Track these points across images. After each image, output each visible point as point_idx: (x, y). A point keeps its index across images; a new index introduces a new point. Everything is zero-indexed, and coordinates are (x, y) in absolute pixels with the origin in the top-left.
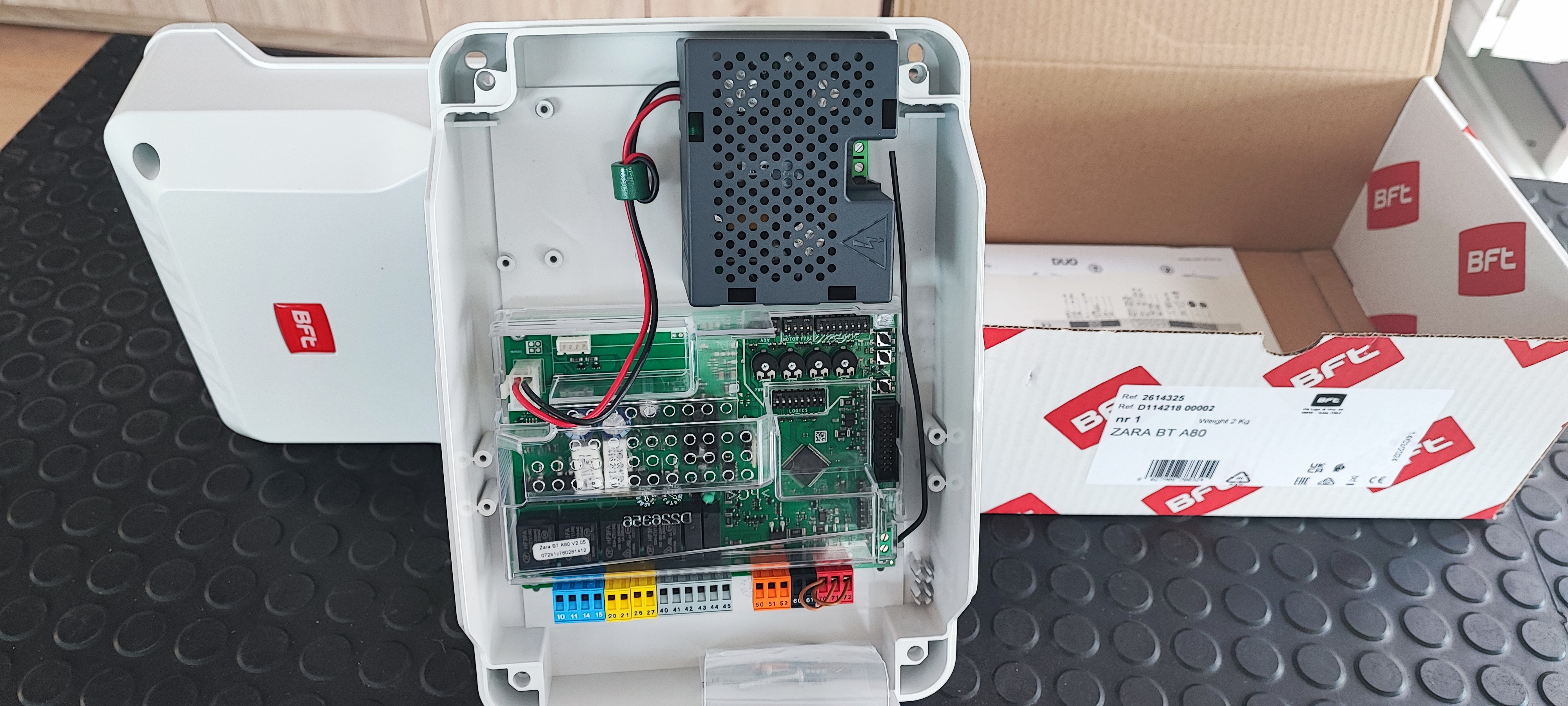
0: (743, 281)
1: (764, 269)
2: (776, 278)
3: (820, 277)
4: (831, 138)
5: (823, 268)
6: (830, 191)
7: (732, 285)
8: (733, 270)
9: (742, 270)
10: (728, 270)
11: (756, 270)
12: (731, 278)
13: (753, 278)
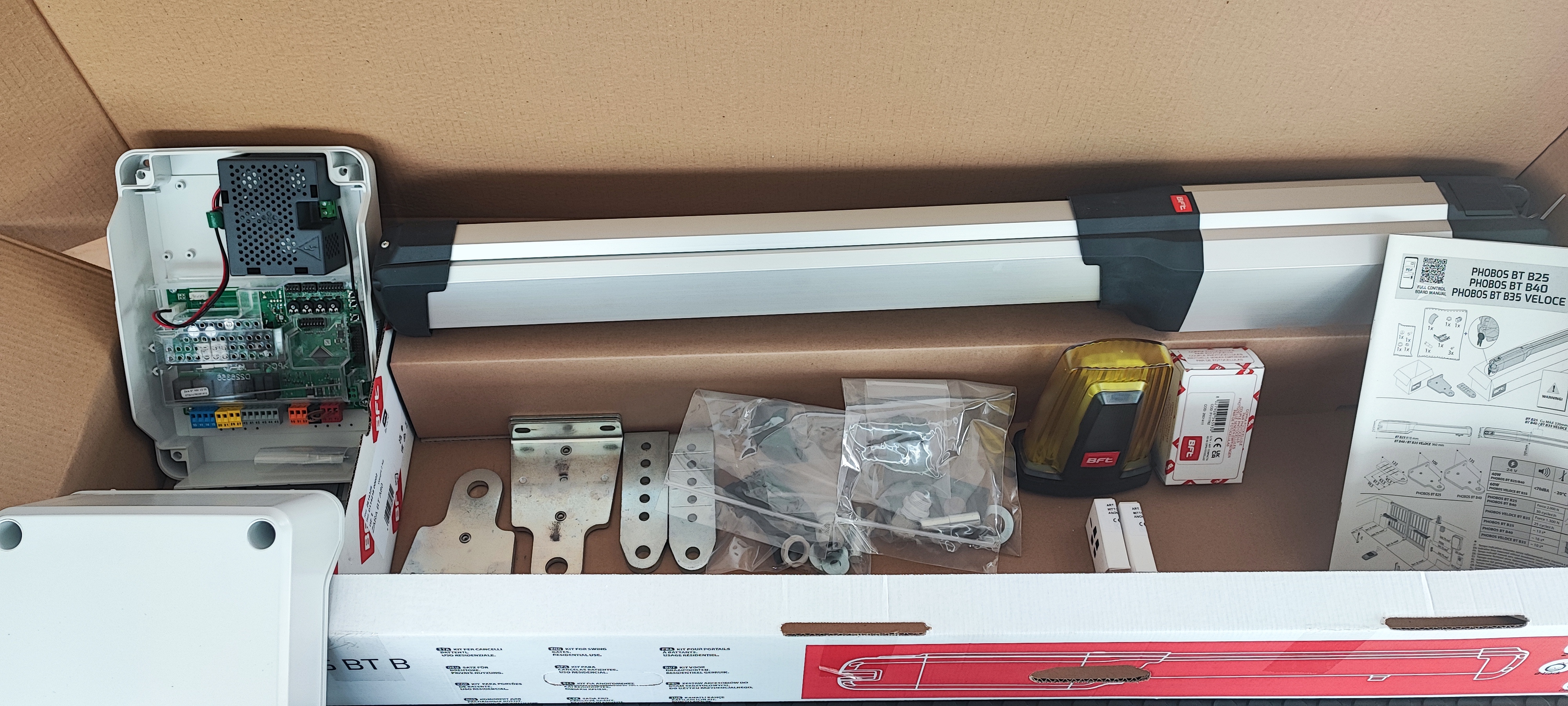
0: (253, 265)
1: (263, 259)
2: (269, 263)
3: (290, 263)
4: (288, 202)
5: (291, 259)
6: (290, 225)
7: (249, 267)
8: (249, 260)
9: (252, 260)
10: (246, 259)
11: (259, 259)
12: (248, 263)
13: (258, 263)
